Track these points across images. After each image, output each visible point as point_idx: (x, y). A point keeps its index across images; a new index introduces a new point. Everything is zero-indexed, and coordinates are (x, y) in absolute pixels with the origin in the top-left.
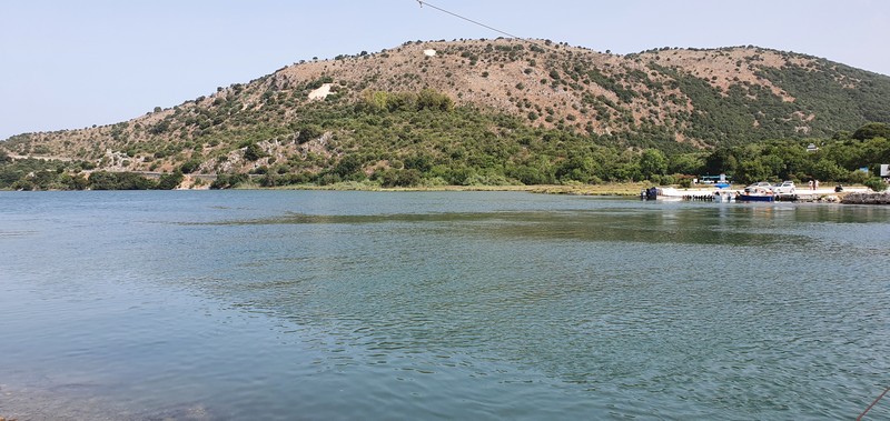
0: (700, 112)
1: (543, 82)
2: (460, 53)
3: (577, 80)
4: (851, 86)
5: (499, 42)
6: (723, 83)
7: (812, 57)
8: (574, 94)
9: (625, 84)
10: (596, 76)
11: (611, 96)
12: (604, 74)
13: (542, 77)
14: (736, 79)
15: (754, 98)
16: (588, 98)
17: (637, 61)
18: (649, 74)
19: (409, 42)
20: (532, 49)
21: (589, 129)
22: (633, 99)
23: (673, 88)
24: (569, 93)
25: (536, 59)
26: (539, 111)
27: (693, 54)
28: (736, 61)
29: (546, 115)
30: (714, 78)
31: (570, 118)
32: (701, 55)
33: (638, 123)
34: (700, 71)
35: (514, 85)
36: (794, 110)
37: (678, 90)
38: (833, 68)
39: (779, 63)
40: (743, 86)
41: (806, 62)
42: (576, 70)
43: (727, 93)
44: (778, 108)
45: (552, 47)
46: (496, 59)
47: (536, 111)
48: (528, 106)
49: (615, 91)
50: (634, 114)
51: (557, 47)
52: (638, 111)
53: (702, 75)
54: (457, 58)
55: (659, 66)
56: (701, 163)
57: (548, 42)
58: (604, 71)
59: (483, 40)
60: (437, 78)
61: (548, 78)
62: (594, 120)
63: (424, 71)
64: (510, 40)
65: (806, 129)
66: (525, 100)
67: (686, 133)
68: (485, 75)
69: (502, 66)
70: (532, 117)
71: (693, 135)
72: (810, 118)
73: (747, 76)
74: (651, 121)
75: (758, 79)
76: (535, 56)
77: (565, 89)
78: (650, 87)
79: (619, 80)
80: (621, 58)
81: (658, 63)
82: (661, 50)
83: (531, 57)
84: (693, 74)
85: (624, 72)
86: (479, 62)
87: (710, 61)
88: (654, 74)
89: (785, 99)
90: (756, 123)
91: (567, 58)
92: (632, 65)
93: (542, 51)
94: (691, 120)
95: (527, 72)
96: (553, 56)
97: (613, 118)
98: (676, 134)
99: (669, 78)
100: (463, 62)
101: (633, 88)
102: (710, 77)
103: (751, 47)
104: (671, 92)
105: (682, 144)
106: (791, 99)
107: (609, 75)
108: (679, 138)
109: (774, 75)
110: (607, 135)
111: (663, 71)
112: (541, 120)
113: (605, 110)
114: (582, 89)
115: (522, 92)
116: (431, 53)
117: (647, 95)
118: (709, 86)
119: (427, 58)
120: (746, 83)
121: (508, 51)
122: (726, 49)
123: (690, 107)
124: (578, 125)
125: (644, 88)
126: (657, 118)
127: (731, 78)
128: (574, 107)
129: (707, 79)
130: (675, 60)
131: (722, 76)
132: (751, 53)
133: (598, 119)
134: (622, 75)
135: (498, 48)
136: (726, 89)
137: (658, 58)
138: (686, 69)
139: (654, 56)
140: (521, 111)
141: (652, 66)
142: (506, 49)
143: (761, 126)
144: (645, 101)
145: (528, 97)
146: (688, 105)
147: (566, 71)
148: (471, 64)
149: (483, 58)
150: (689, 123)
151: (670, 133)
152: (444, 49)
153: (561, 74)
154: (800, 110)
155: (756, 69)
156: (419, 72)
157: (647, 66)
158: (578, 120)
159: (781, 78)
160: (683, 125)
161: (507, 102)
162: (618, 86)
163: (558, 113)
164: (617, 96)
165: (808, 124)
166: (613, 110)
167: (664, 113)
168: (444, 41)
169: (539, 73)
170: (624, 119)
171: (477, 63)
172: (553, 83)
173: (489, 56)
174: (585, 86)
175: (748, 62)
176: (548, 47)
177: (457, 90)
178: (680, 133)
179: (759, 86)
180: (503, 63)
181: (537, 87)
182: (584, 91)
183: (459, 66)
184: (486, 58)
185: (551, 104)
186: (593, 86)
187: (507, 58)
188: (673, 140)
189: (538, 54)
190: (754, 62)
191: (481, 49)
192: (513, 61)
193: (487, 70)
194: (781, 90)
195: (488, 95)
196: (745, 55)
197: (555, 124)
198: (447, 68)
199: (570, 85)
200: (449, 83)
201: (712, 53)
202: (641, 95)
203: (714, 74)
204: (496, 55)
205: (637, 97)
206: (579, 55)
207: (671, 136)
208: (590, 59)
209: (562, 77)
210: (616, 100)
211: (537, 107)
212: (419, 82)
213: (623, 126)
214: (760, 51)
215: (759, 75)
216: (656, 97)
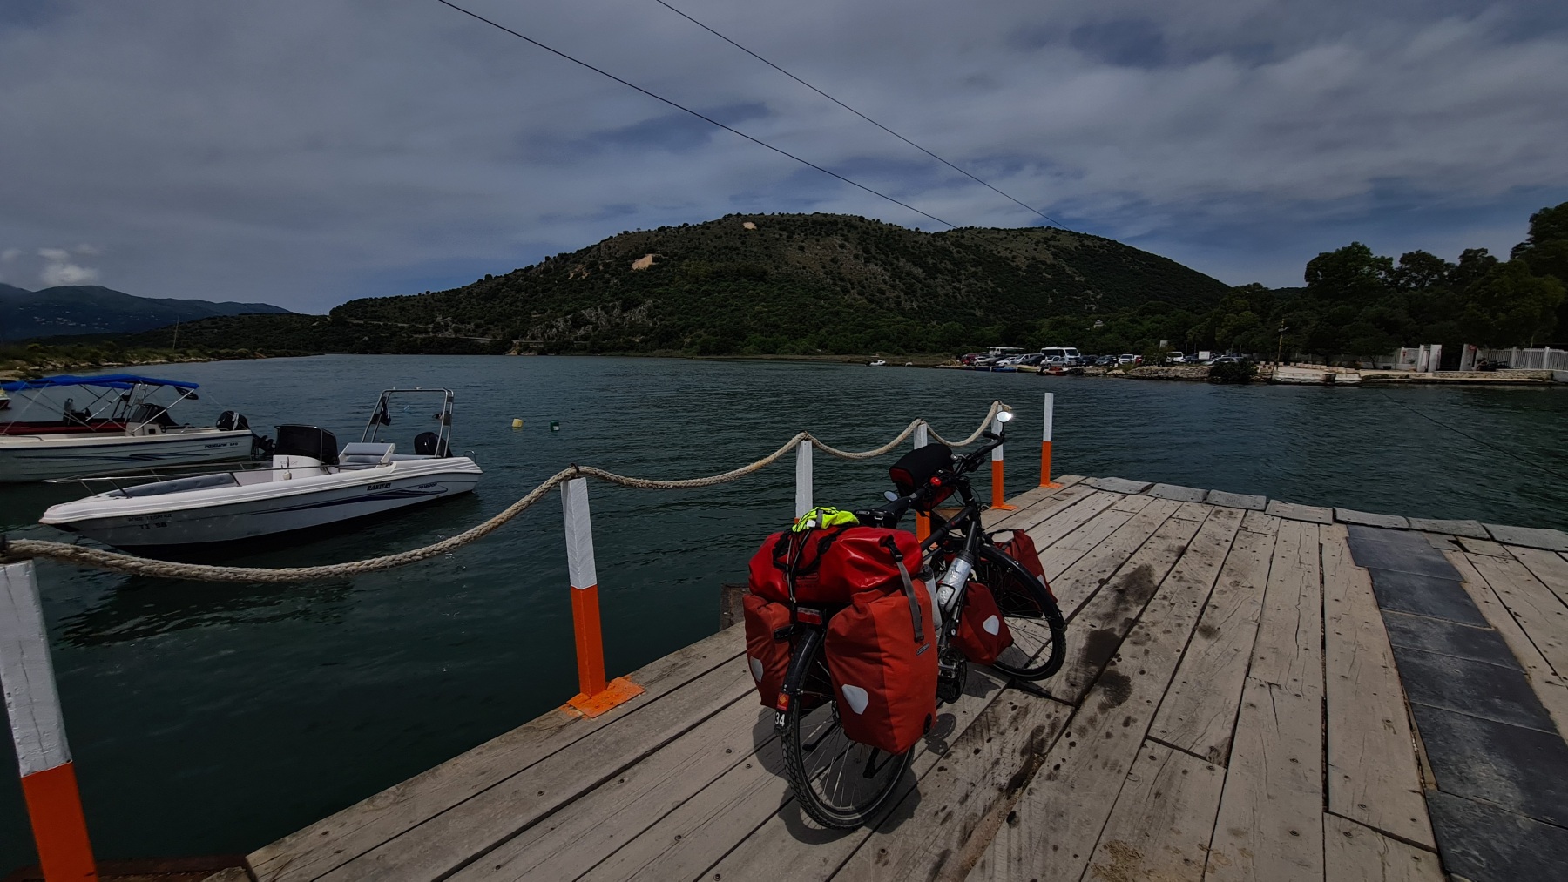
0: (1000, 290)
1: (857, 257)
2: (778, 226)
3: (888, 256)
4: (1137, 268)
5: (815, 217)
6: (1021, 262)
7: (1104, 239)
8: (885, 269)
9: (931, 261)
10: (905, 252)
11: (918, 271)
12: (913, 251)
13: (855, 251)
14: (1034, 258)
15: (1050, 277)
16: (897, 274)
17: (943, 239)
18: (954, 252)
19: (730, 215)
20: (846, 225)
21: (899, 303)
22: (939, 275)
23: (975, 266)
24: (880, 270)
25: (850, 235)
26: (852, 284)
27: (996, 234)
28: (1035, 241)
29: (858, 288)
30: (1014, 257)
31: (882, 292)
32: (1003, 235)
33: (942, 299)
34: (1001, 250)
35: (829, 258)
36: (1084, 290)
37: (980, 268)
38: (1122, 250)
39: (1074, 244)
40: (1040, 265)
41: (1098, 243)
42: (888, 246)
43: (1025, 271)
44: (1071, 289)
45: (866, 225)
46: (812, 233)
47: (850, 286)
48: (842, 280)
49: (921, 267)
50: (939, 289)
51: (870, 223)
53: (1004, 254)
54: (775, 231)
55: (962, 244)
56: (997, 335)
57: (862, 219)
58: (913, 248)
59: (800, 214)
60: (755, 250)
61: (861, 253)
62: (902, 295)
63: (743, 243)
64: (825, 215)
65: (1094, 307)
66: (839, 273)
67: (987, 309)
68: (802, 248)
69: (817, 240)
70: (846, 291)
71: (993, 311)
72: (1098, 297)
73: (1046, 256)
74: (955, 298)
75: (1054, 258)
76: (849, 232)
77: (876, 265)
78: (955, 265)
79: (926, 256)
80: (929, 236)
81: (962, 241)
82: (966, 229)
83: (845, 233)
84: (994, 252)
85: (931, 249)
86: (796, 236)
87: (1011, 241)
88: (958, 252)
89: (1077, 279)
90: (1050, 301)
91: (878, 235)
92: (940, 243)
93: (856, 228)
94: (992, 297)
95: (842, 246)
96: (867, 233)
97: (919, 292)
98: (977, 309)
99: (972, 256)
100: (781, 235)
101: (939, 265)
102: (1009, 256)
103: (1049, 228)
104: (973, 269)
105: (981, 319)
106: (1082, 279)
107: (917, 252)
108: (979, 313)
109: (1069, 255)
110: (913, 309)
111: (967, 249)
112: (854, 293)
113: (912, 285)
114: (892, 264)
115: (836, 266)
116: (749, 225)
117: (951, 272)
118: (1009, 264)
119: (747, 230)
120: (1044, 263)
121: (822, 227)
122: (1026, 230)
123: (992, 285)
124: (888, 299)
125: (949, 266)
126: (960, 293)
127: (1029, 258)
128: (884, 280)
129: (1007, 259)
130: (979, 239)
131: (1021, 255)
132: (1049, 234)
133: (906, 294)
134: (929, 253)
135: (814, 222)
136: (1024, 268)
137: (963, 237)
138: (988, 248)
139: (959, 234)
140: (836, 284)
141: (957, 244)
142: (823, 224)
143: (1054, 303)
144: (949, 278)
145: (843, 271)
146: (989, 282)
147: (877, 247)
148: (788, 237)
149: (799, 232)
150: (990, 300)
151: (972, 308)
152: (763, 222)
153: (873, 250)
154: (1090, 289)
155: (1053, 250)
156: (738, 244)
157: (952, 244)
158: (888, 294)
159: (1076, 258)
160: (984, 301)
161: (822, 275)
162: (925, 263)
163: (870, 287)
164: (924, 272)
165: (1097, 302)
166: (920, 286)
167: (966, 289)
168: (762, 214)
169: (852, 248)
170: (930, 294)
171: (794, 237)
172: (865, 258)
173: (806, 230)
174: (895, 262)
175: (1046, 243)
176: (861, 224)
177: (774, 262)
178: (980, 308)
179: (1054, 265)
180: (819, 237)
181: (850, 261)
182: (894, 266)
183: (777, 239)
184: (802, 232)
185: (863, 278)
186: (902, 262)
187: (823, 233)
188: (974, 315)
189: (852, 230)
190: (1052, 243)
191: (798, 223)
192: (829, 235)
193: (803, 244)
194: (1074, 269)
195: (804, 268)
196: (1044, 235)
197: (866, 298)
198: (765, 241)
199: (881, 260)
200: (766, 255)
201: (1013, 233)
202: (946, 272)
203: (1014, 254)
204: (812, 230)
205: (942, 274)
206: (890, 231)
207: (972, 311)
208: (900, 236)
209: (874, 254)
210: (923, 275)
211: (850, 280)
212: (738, 254)
213: (928, 300)
214: (1057, 231)
215: (1055, 256)
216: (960, 274)
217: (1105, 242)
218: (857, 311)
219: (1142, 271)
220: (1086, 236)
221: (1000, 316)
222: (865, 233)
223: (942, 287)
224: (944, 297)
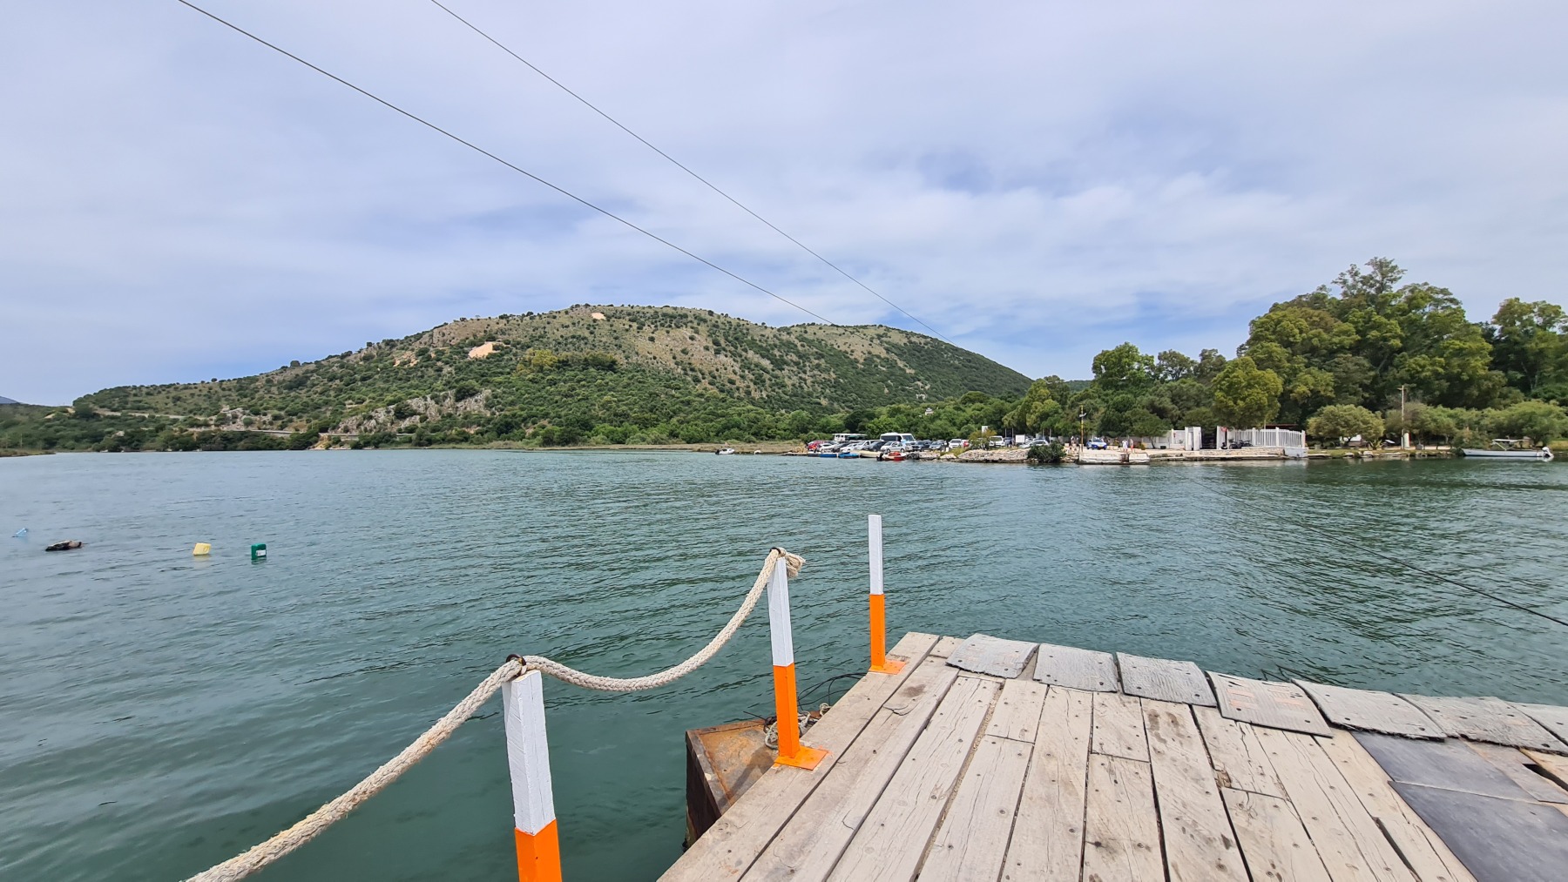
0: (841, 381)
1: (707, 348)
2: (627, 318)
3: (736, 348)
4: (957, 362)
5: (665, 310)
6: (859, 355)
7: (928, 337)
8: (734, 360)
9: (778, 354)
10: (753, 344)
11: (766, 363)
12: (760, 344)
13: (705, 344)
14: (869, 353)
15: (884, 369)
16: (746, 366)
17: (788, 334)
18: (799, 344)
19: (577, 306)
20: (696, 318)
21: (748, 393)
22: (785, 367)
23: (818, 359)
24: (729, 360)
25: (699, 327)
26: (703, 374)
27: (835, 330)
28: (869, 337)
29: (709, 378)
30: (852, 351)
31: (732, 382)
32: (841, 331)
33: (789, 388)
34: (841, 344)
35: (679, 349)
36: (915, 381)
37: (823, 360)
38: (943, 347)
39: (901, 340)
40: (875, 359)
41: (923, 341)
42: (736, 339)
43: (863, 364)
44: (904, 380)
45: (715, 318)
46: (662, 325)
47: (700, 376)
48: (692, 370)
49: (769, 359)
50: (786, 379)
51: (719, 317)
52: (789, 378)
53: (843, 348)
54: (624, 322)
55: (806, 339)
56: (841, 422)
57: (711, 313)
58: (760, 341)
59: (650, 307)
60: (604, 339)
61: (711, 345)
62: (752, 384)
63: (592, 333)
64: (675, 309)
66: (690, 364)
67: (831, 398)
68: (652, 339)
69: (668, 332)
70: (697, 380)
71: (837, 400)
72: (927, 387)
73: (879, 351)
74: (801, 387)
75: (887, 353)
76: (699, 324)
77: (726, 356)
78: (800, 357)
79: (773, 349)
80: (774, 330)
81: (805, 336)
82: (809, 325)
83: (695, 325)
84: (836, 347)
85: (777, 342)
86: (646, 328)
87: (849, 337)
88: (803, 346)
89: (908, 371)
90: (886, 391)
91: (727, 328)
92: (785, 337)
93: (705, 321)
94: (835, 387)
95: (692, 338)
96: (716, 326)
97: (768, 382)
98: (822, 398)
99: (815, 350)
100: (630, 326)
101: (785, 358)
102: (849, 350)
103: (881, 326)
104: (817, 361)
105: (826, 407)
106: (913, 371)
107: (764, 345)
108: (824, 402)
109: (900, 351)
110: (762, 398)
111: (810, 343)
112: (705, 383)
113: (761, 376)
114: (741, 356)
115: (687, 356)
116: (598, 316)
117: (797, 364)
118: (848, 357)
119: (595, 321)
120: (878, 357)
121: (672, 319)
122: (862, 327)
123: (834, 376)
124: (738, 389)
125: (795, 358)
126: (806, 384)
127: (866, 352)
129: (846, 352)
130: (820, 334)
131: (859, 349)
132: (881, 331)
133: (755, 384)
134: (776, 346)
135: (665, 315)
136: (862, 361)
137: (806, 332)
138: (829, 342)
139: (803, 330)
140: (686, 374)
141: (801, 339)
142: (672, 317)
143: (890, 392)
144: (795, 369)
145: (693, 361)
146: (832, 373)
147: (727, 340)
148: (638, 328)
149: (650, 324)
150: (833, 390)
151: (817, 397)
152: (612, 315)
153: (722, 342)
154: (919, 380)
155: (886, 345)
156: (587, 334)
157: (797, 338)
158: (738, 384)
159: (905, 353)
160: (827, 391)
161: (673, 365)
162: (772, 355)
163: (720, 377)
164: (772, 363)
165: (926, 392)
166: (768, 376)
167: (812, 379)
168: (612, 306)
169: (703, 340)
170: (777, 384)
171: (644, 328)
172: (715, 350)
173: (656, 322)
174: (744, 353)
175: (879, 339)
176: (711, 317)
177: (624, 352)
178: (825, 397)
179: (888, 359)
180: (668, 329)
181: (701, 353)
182: (743, 358)
183: (627, 330)
184: (652, 323)
185: (714, 369)
186: (751, 354)
187: (673, 325)
188: (819, 404)
189: (702, 323)
190: (884, 339)
191: (648, 315)
192: (679, 328)
193: (654, 335)
194: (905, 363)
195: (655, 358)
196: (877, 333)
197: (717, 387)
198: (615, 331)
199: (730, 352)
200: (616, 345)
201: (850, 330)
202: (792, 364)
203: (852, 348)
204: (662, 322)
205: (788, 365)
206: (739, 325)
207: (818, 400)
208: (748, 330)
209: (723, 345)
210: (771, 367)
211: (700, 371)
212: (586, 344)
213: (777, 390)
214: (888, 329)
215: (888, 350)
216: (805, 366)
217: (929, 340)
218: (708, 400)
219: (960, 365)
220: (913, 334)
221: (843, 405)
222: (714, 326)
223: (790, 378)
224: (791, 387)
